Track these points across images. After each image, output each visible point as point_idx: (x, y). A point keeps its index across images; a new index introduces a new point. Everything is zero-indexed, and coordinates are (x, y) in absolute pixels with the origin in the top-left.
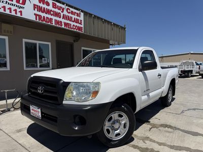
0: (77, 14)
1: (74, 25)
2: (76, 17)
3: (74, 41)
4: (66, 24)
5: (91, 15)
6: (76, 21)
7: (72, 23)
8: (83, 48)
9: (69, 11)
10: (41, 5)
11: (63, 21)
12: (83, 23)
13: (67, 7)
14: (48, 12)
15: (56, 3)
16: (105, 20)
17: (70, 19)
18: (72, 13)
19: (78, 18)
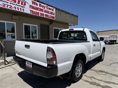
0: (52, 9)
1: (50, 16)
2: (51, 11)
3: (50, 24)
4: (46, 15)
5: (59, 10)
6: (51, 13)
7: (49, 15)
8: (54, 28)
9: (48, 8)
10: (33, 5)
11: (45, 13)
12: (55, 14)
13: (47, 6)
14: (37, 9)
15: (41, 4)
16: (67, 12)
17: (48, 12)
18: (49, 9)
19: (52, 11)
